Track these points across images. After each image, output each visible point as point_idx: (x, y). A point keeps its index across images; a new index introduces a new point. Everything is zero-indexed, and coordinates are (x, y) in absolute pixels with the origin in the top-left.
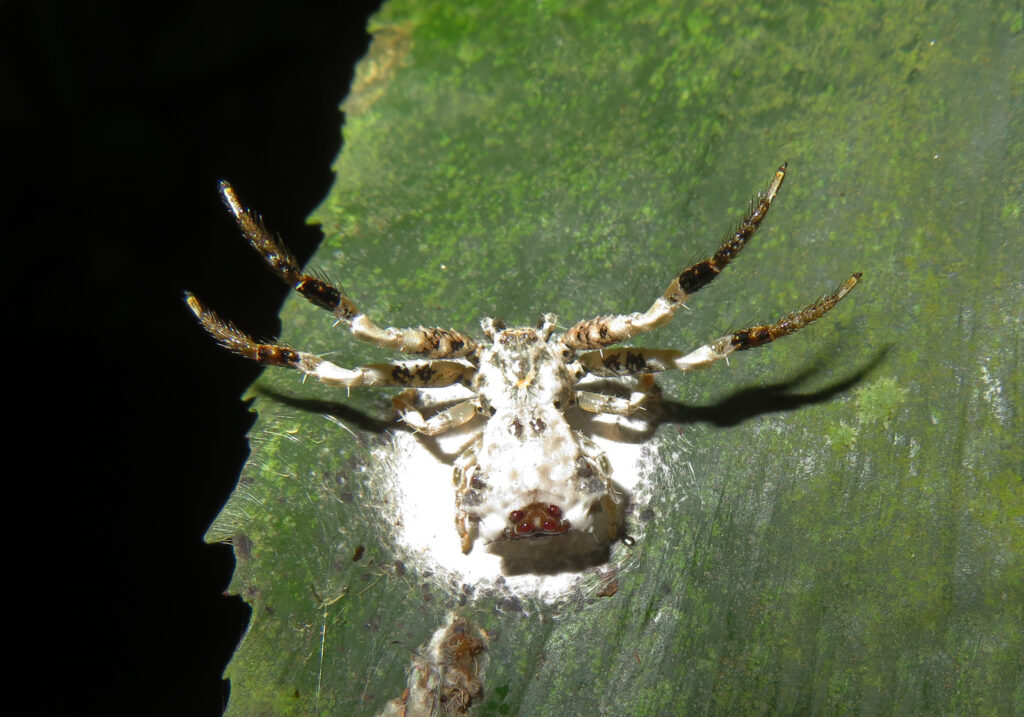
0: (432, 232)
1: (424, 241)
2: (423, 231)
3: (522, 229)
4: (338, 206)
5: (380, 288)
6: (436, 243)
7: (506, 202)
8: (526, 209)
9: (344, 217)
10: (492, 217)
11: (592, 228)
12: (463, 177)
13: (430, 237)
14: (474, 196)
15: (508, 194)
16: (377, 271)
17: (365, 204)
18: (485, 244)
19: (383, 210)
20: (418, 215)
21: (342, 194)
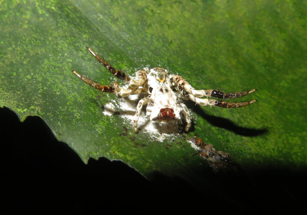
0: (53, 89)
1: (56, 92)
2: (51, 91)
3: (69, 67)
4: (23, 110)
5: (67, 110)
6: (58, 90)
7: (55, 67)
8: (62, 63)
9: (30, 109)
10: (58, 72)
11: (81, 51)
12: (35, 74)
13: (55, 90)
14: (45, 73)
15: (52, 65)
16: (60, 107)
17: (27, 102)
18: (68, 78)
19: (33, 99)
20: (42, 91)
21: (17, 107)
